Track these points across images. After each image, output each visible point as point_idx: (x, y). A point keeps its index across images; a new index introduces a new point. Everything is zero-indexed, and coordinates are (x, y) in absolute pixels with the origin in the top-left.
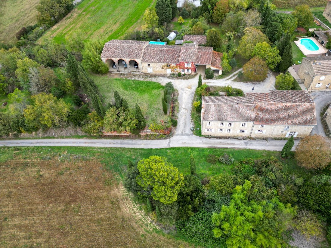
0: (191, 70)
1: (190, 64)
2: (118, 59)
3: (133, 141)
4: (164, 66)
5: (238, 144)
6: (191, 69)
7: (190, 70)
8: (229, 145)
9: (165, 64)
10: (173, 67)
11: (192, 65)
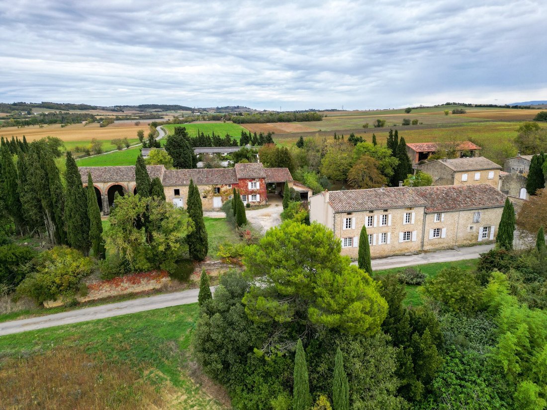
0: (260, 197)
1: (258, 184)
2: (110, 184)
3: (178, 295)
4: (209, 192)
5: (412, 261)
6: (259, 194)
7: (258, 196)
8: (396, 264)
9: (211, 186)
10: (226, 191)
11: (260, 185)
